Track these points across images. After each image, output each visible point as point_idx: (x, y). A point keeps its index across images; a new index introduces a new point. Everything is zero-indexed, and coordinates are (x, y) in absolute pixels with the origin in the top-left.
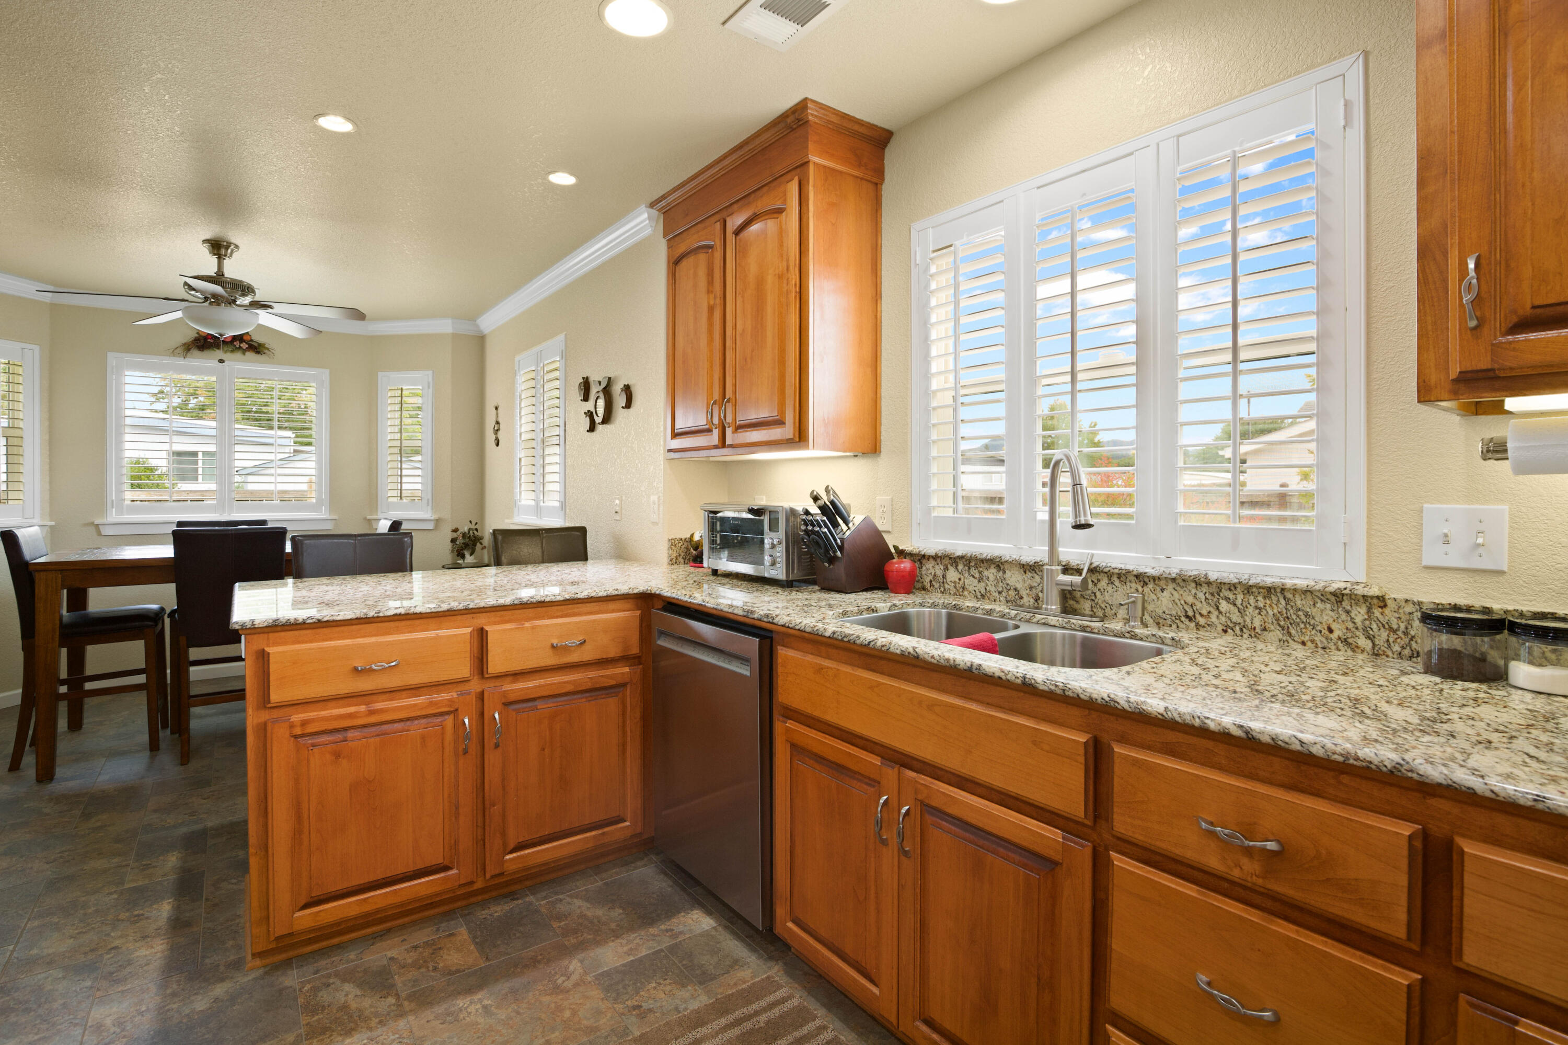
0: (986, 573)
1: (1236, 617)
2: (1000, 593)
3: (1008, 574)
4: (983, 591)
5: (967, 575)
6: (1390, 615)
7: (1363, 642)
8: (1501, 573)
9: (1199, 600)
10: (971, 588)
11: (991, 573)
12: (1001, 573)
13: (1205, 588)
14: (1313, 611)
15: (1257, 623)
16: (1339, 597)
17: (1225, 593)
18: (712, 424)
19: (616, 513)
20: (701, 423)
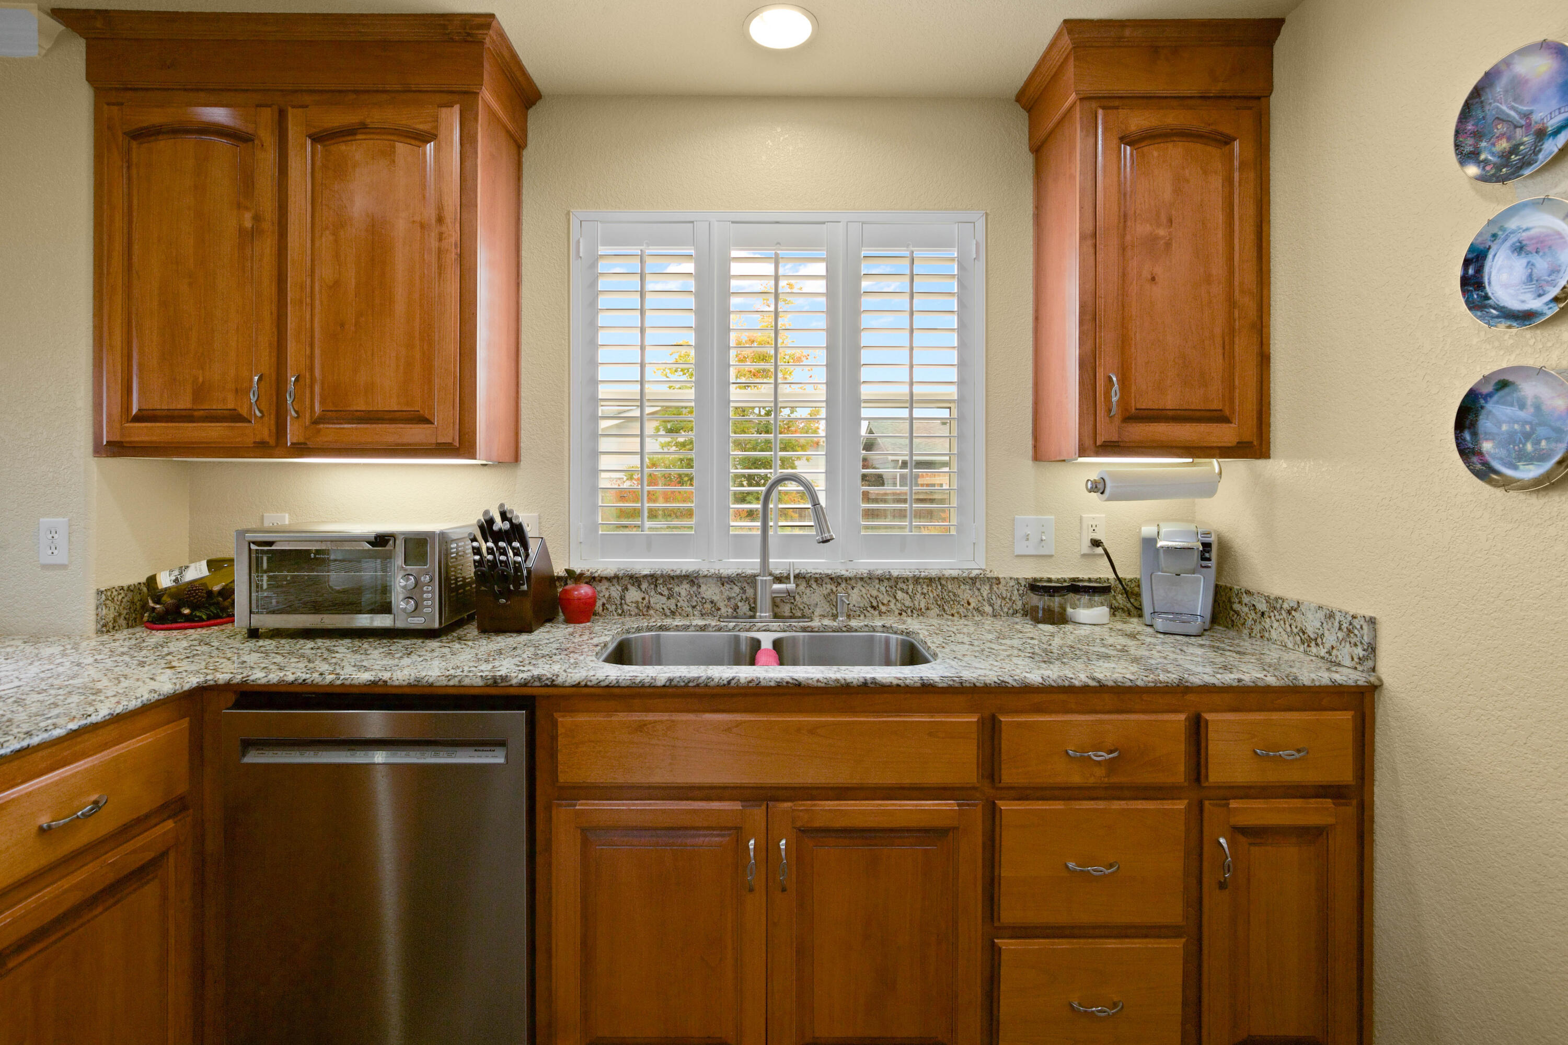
0: (677, 589)
1: (908, 603)
2: (694, 607)
3: (703, 588)
4: (673, 607)
5: (653, 593)
6: (1002, 589)
7: (988, 609)
8: (1051, 556)
9: (880, 592)
10: (658, 607)
11: (683, 589)
12: (695, 588)
13: (886, 583)
14: (959, 592)
15: (923, 605)
16: (974, 580)
17: (901, 585)
18: (248, 408)
20: (215, 404)
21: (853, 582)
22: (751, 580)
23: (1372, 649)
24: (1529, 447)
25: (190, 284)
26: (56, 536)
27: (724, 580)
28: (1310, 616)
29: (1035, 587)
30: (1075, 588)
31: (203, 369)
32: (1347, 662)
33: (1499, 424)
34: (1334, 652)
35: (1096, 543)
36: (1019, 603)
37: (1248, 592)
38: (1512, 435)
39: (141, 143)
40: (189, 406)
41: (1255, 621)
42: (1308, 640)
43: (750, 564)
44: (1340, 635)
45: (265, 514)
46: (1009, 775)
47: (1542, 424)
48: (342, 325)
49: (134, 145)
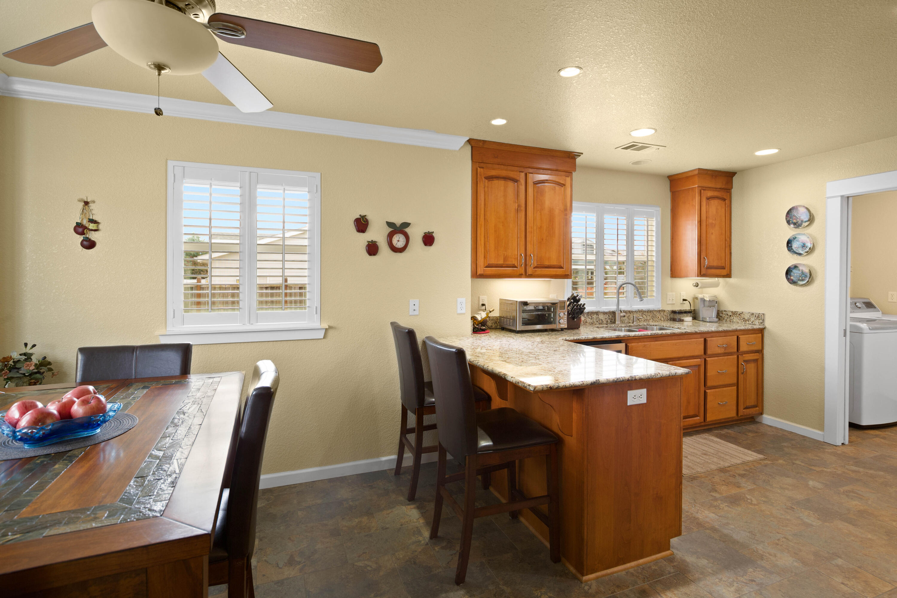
0: (593, 317)
1: (646, 318)
2: (597, 322)
3: (600, 316)
4: (592, 322)
5: (587, 318)
6: (665, 314)
7: (663, 319)
8: (674, 304)
9: (639, 315)
10: (589, 322)
11: (595, 316)
13: (641, 313)
14: (656, 314)
15: (649, 319)
16: (660, 311)
17: (644, 313)
18: (518, 264)
19: (414, 310)
20: (509, 263)
22: (614, 313)
23: (763, 320)
24: (800, 278)
25: (503, 225)
26: (462, 304)
27: (604, 313)
28: (746, 315)
29: (674, 312)
30: (681, 312)
31: (506, 251)
32: (758, 324)
33: (794, 273)
34: (754, 322)
35: (684, 300)
36: (669, 317)
37: (725, 311)
38: (797, 276)
39: (489, 181)
40: (502, 263)
41: (728, 318)
42: (745, 320)
43: (613, 308)
44: (755, 318)
45: (480, 296)
46: (709, 352)
47: (803, 274)
48: (542, 239)
49: (486, 181)
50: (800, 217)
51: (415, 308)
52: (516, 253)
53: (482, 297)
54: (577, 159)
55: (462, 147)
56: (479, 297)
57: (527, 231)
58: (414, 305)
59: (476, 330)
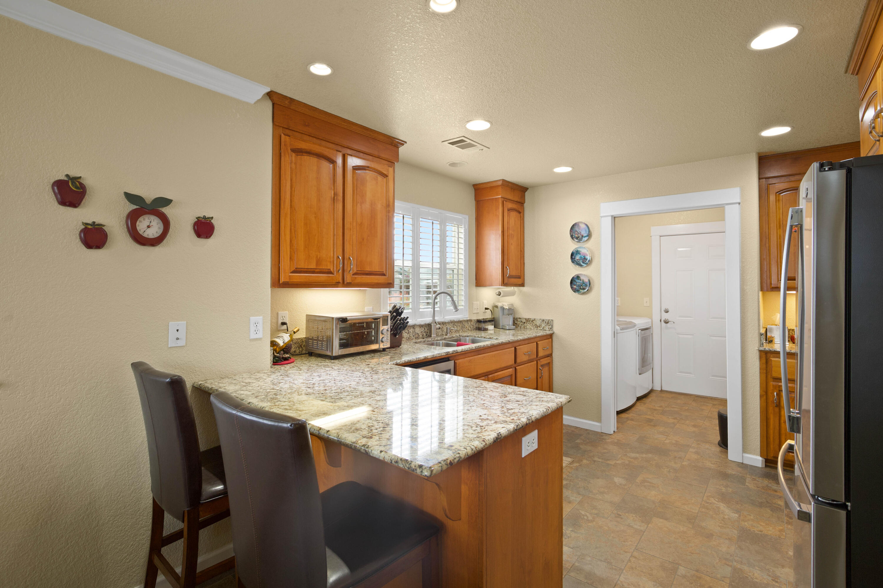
0: (410, 330)
2: (414, 336)
3: (416, 329)
5: (409, 333)
6: (472, 323)
7: (472, 330)
8: (478, 313)
12: (414, 330)
13: (452, 324)
14: (465, 324)
16: (468, 320)
17: (455, 324)
18: (334, 269)
19: (178, 339)
20: (323, 267)
21: (446, 324)
22: (429, 326)
23: (552, 326)
24: (582, 287)
25: (315, 217)
26: (258, 325)
27: (421, 326)
28: (538, 321)
29: (479, 321)
30: (485, 321)
31: (319, 252)
32: (548, 329)
33: (577, 283)
34: (544, 328)
35: (486, 309)
36: (475, 326)
37: (520, 318)
38: (579, 285)
39: (297, 155)
40: (315, 267)
41: (522, 325)
42: (537, 327)
43: (428, 320)
44: (546, 324)
46: (518, 361)
47: (584, 283)
48: (363, 240)
49: (294, 155)
50: (581, 232)
51: (178, 335)
52: (332, 255)
53: (281, 313)
54: (399, 148)
55: (259, 101)
56: (278, 313)
57: (346, 228)
58: (177, 330)
59: (276, 360)
